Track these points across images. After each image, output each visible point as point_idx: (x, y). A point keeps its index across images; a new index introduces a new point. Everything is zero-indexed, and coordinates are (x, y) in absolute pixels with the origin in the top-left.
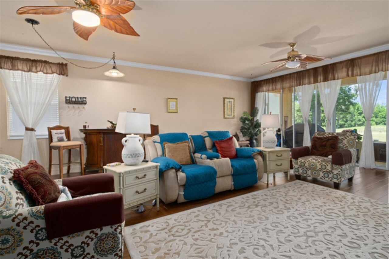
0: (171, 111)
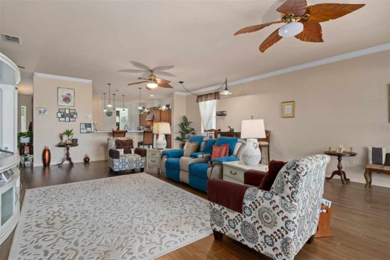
0: (285, 116)
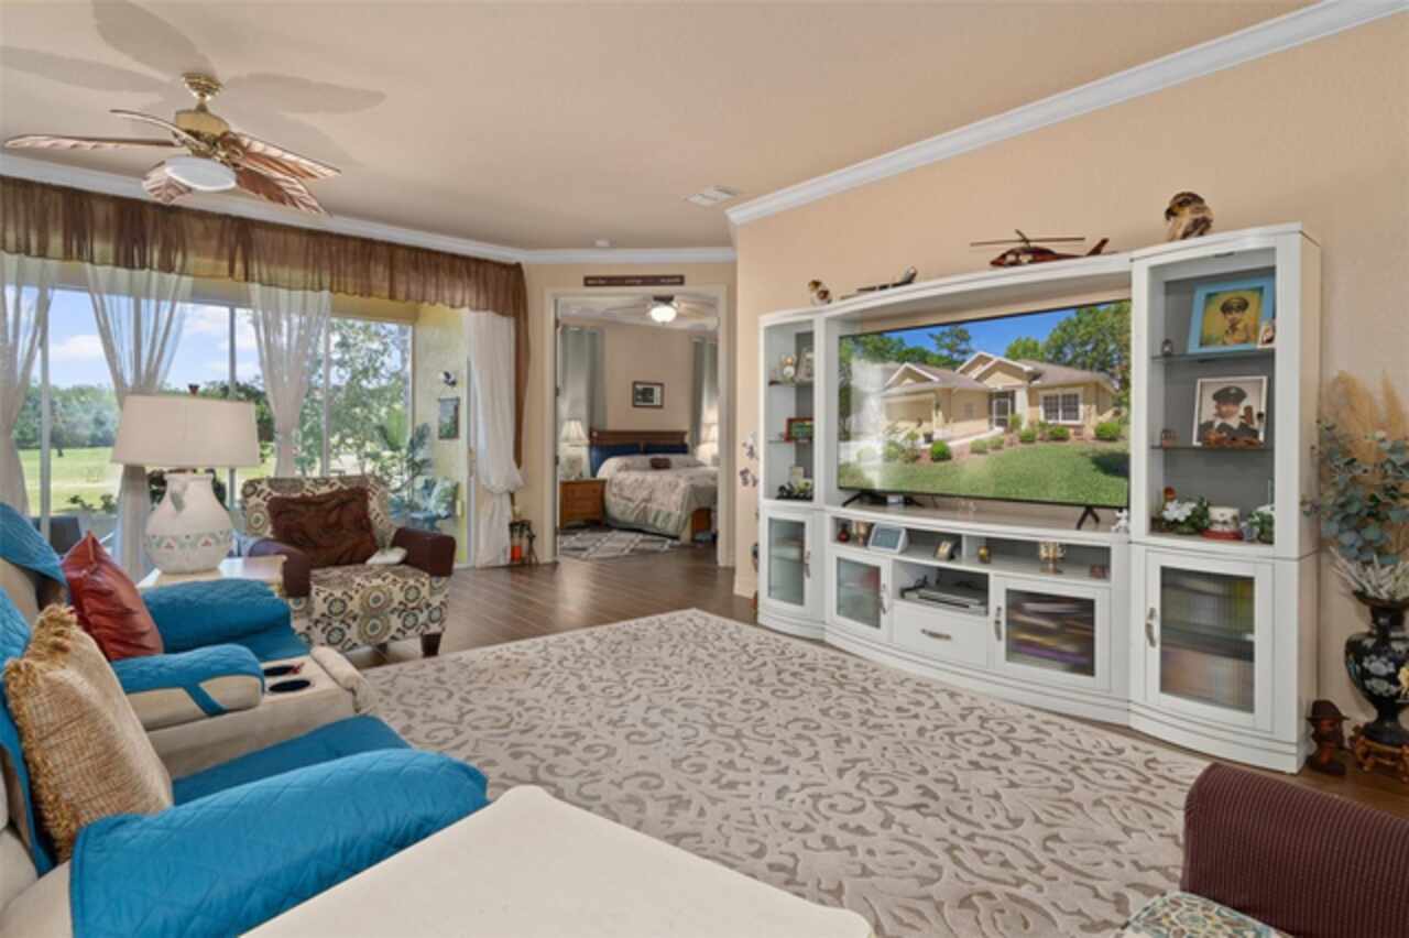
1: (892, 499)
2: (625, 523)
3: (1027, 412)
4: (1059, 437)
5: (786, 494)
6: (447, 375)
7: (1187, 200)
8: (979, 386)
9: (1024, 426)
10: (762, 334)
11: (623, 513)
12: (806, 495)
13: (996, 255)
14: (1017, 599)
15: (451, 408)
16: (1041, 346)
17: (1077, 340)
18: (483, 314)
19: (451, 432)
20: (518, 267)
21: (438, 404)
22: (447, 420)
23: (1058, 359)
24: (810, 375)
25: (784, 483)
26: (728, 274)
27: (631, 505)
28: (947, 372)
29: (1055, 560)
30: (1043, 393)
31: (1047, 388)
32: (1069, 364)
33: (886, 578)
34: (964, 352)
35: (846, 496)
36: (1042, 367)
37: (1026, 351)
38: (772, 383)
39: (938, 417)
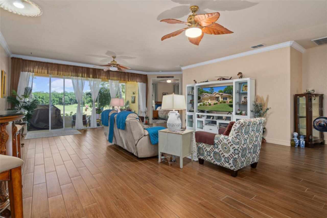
1: (205, 112)
2: (162, 118)
3: (221, 99)
4: (225, 102)
5: (190, 111)
6: (133, 92)
7: (240, 73)
8: (215, 96)
9: (220, 101)
10: (187, 88)
11: (161, 116)
12: (193, 111)
13: (218, 79)
14: (220, 124)
15: (134, 98)
16: (223, 91)
17: (227, 90)
18: (141, 83)
19: (134, 102)
20: (146, 75)
21: (131, 98)
22: (133, 100)
23: (225, 92)
24: (194, 93)
25: (190, 110)
26: (181, 76)
27: (163, 115)
28: (211, 94)
29: (225, 119)
30: (223, 97)
31: (223, 96)
32: (226, 93)
33: (204, 122)
34: (213, 92)
35: (199, 111)
36: (223, 94)
37: (221, 92)
38: (188, 95)
39: (210, 100)
